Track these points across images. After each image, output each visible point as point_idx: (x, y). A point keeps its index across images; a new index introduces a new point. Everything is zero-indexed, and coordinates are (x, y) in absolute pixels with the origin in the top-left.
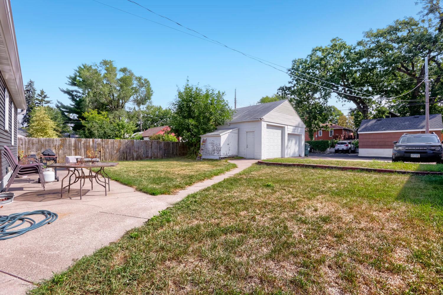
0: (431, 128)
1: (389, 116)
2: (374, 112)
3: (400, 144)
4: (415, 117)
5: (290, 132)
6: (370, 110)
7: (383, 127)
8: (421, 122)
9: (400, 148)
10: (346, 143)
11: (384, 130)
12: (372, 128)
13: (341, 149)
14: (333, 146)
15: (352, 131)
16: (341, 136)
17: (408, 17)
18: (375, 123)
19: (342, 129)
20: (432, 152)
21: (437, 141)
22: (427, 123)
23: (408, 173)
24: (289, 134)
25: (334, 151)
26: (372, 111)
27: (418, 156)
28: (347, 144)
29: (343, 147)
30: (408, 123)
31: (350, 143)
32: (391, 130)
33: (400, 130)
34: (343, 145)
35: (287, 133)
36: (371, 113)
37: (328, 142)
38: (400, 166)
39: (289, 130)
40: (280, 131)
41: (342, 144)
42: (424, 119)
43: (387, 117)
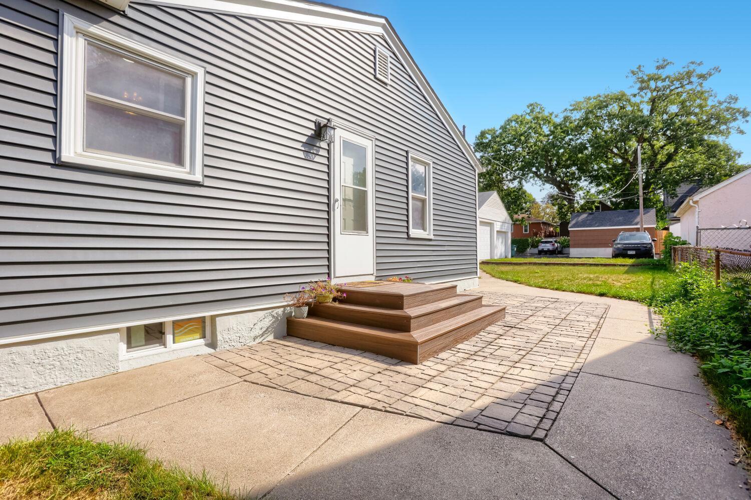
0: (645, 224)
1: (599, 206)
2: (582, 202)
3: (618, 241)
4: (630, 211)
5: (498, 230)
6: (577, 198)
7: (596, 223)
8: (635, 217)
9: (619, 246)
10: (552, 242)
11: (598, 226)
12: (583, 224)
13: (546, 249)
14: (535, 245)
15: (552, 226)
16: (541, 232)
17: (619, 91)
18: (587, 217)
19: (540, 223)
20: (644, 249)
21: (648, 239)
22: (642, 219)
23: (627, 265)
24: (497, 231)
25: (537, 252)
26: (579, 198)
27: (633, 252)
28: (554, 242)
29: (548, 247)
30: (623, 218)
31: (556, 241)
32: (605, 226)
33: (614, 226)
34: (548, 245)
35: (496, 230)
36: (578, 203)
37: (528, 240)
38: (620, 261)
39: (497, 226)
40: (488, 228)
41: (546, 242)
42: (638, 213)
43: (597, 208)
